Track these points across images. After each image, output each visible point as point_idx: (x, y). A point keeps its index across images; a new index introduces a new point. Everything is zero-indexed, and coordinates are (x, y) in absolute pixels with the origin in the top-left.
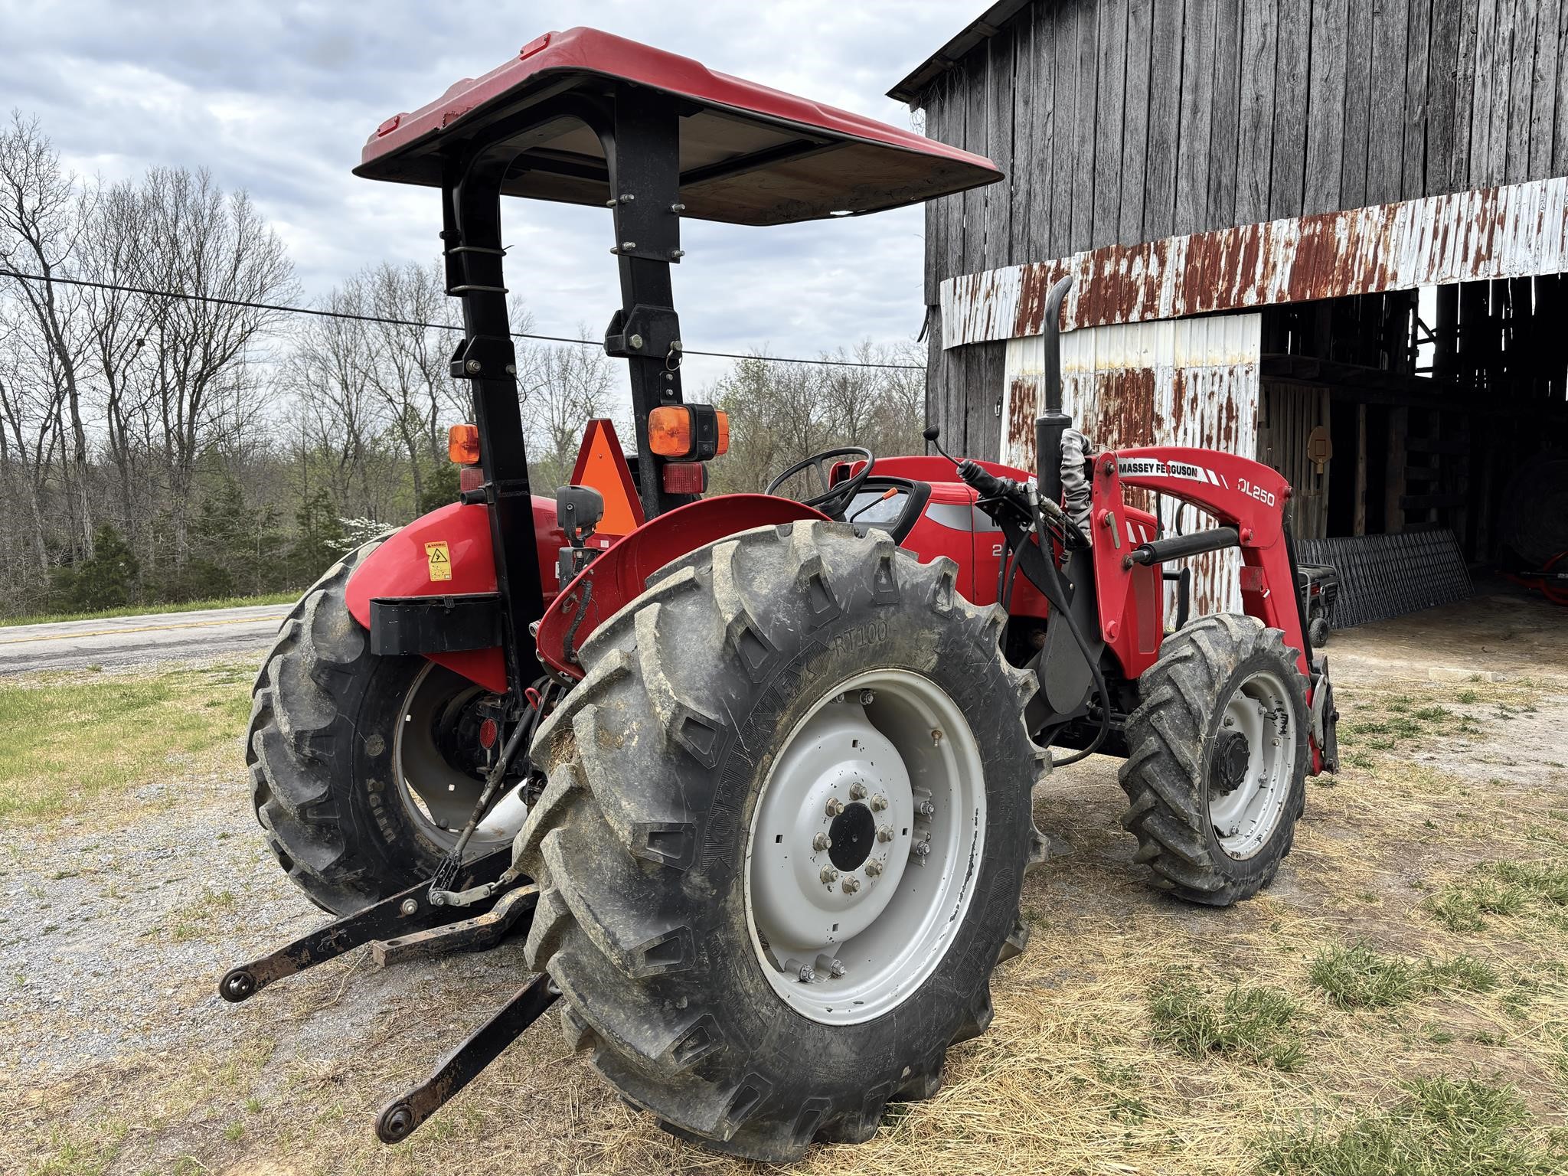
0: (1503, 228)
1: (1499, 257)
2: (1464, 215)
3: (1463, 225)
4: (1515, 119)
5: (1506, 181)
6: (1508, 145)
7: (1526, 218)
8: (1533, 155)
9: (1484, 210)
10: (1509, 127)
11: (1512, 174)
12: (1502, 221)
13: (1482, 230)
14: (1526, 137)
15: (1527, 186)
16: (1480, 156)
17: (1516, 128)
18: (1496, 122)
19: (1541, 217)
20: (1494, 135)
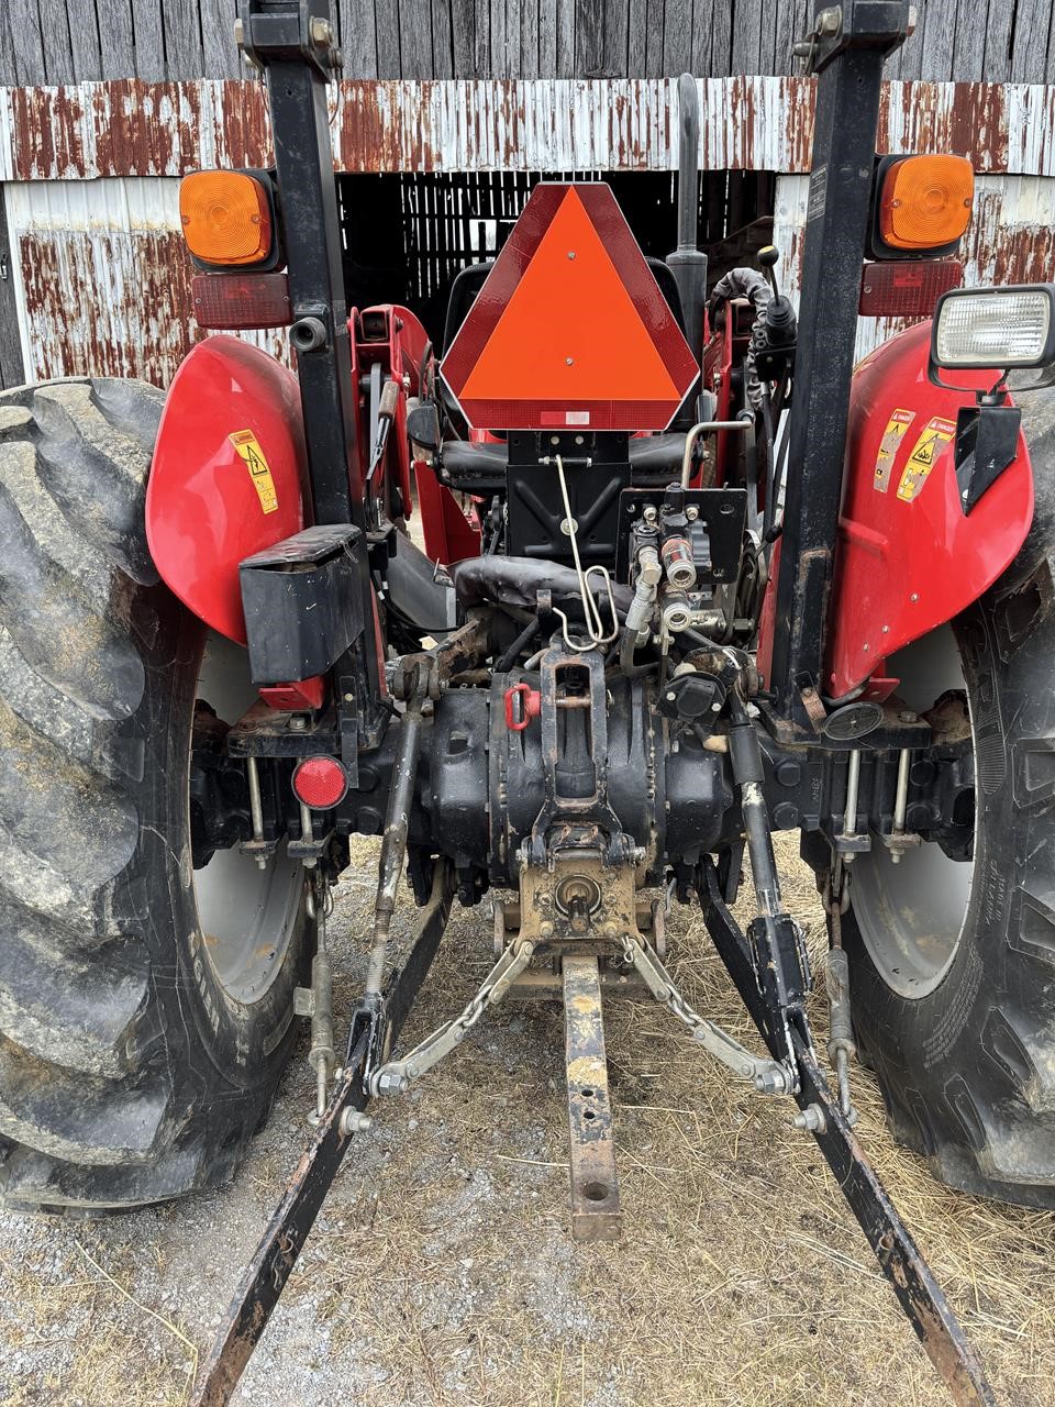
0: (524, 122)
1: (524, 150)
2: (490, 103)
3: (491, 113)
4: (526, 13)
5: (521, 75)
6: (522, 40)
7: (541, 116)
8: (542, 53)
9: (506, 100)
10: (522, 22)
11: (526, 70)
12: (523, 116)
13: (507, 121)
14: (536, 35)
15: (538, 82)
16: (498, 45)
17: (527, 23)
18: (511, 14)
19: (553, 116)
20: (510, 26)
